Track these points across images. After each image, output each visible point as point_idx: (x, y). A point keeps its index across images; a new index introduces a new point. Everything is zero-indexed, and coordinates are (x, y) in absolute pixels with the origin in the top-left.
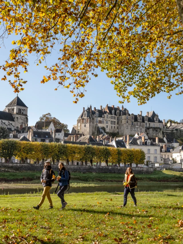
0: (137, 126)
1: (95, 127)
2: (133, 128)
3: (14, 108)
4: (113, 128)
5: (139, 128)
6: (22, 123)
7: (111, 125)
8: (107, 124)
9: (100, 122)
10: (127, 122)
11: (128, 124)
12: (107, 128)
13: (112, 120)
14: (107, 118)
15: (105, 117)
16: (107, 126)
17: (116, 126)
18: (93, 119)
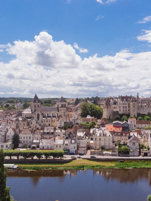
0: (145, 108)
1: (112, 111)
2: (142, 109)
3: (65, 104)
4: (125, 110)
5: (147, 109)
6: (64, 112)
7: (123, 109)
8: (120, 109)
9: (115, 108)
10: (134, 107)
11: (134, 108)
12: (120, 112)
13: (124, 106)
14: (120, 105)
15: (118, 104)
16: (120, 110)
17: (127, 109)
18: (110, 106)
